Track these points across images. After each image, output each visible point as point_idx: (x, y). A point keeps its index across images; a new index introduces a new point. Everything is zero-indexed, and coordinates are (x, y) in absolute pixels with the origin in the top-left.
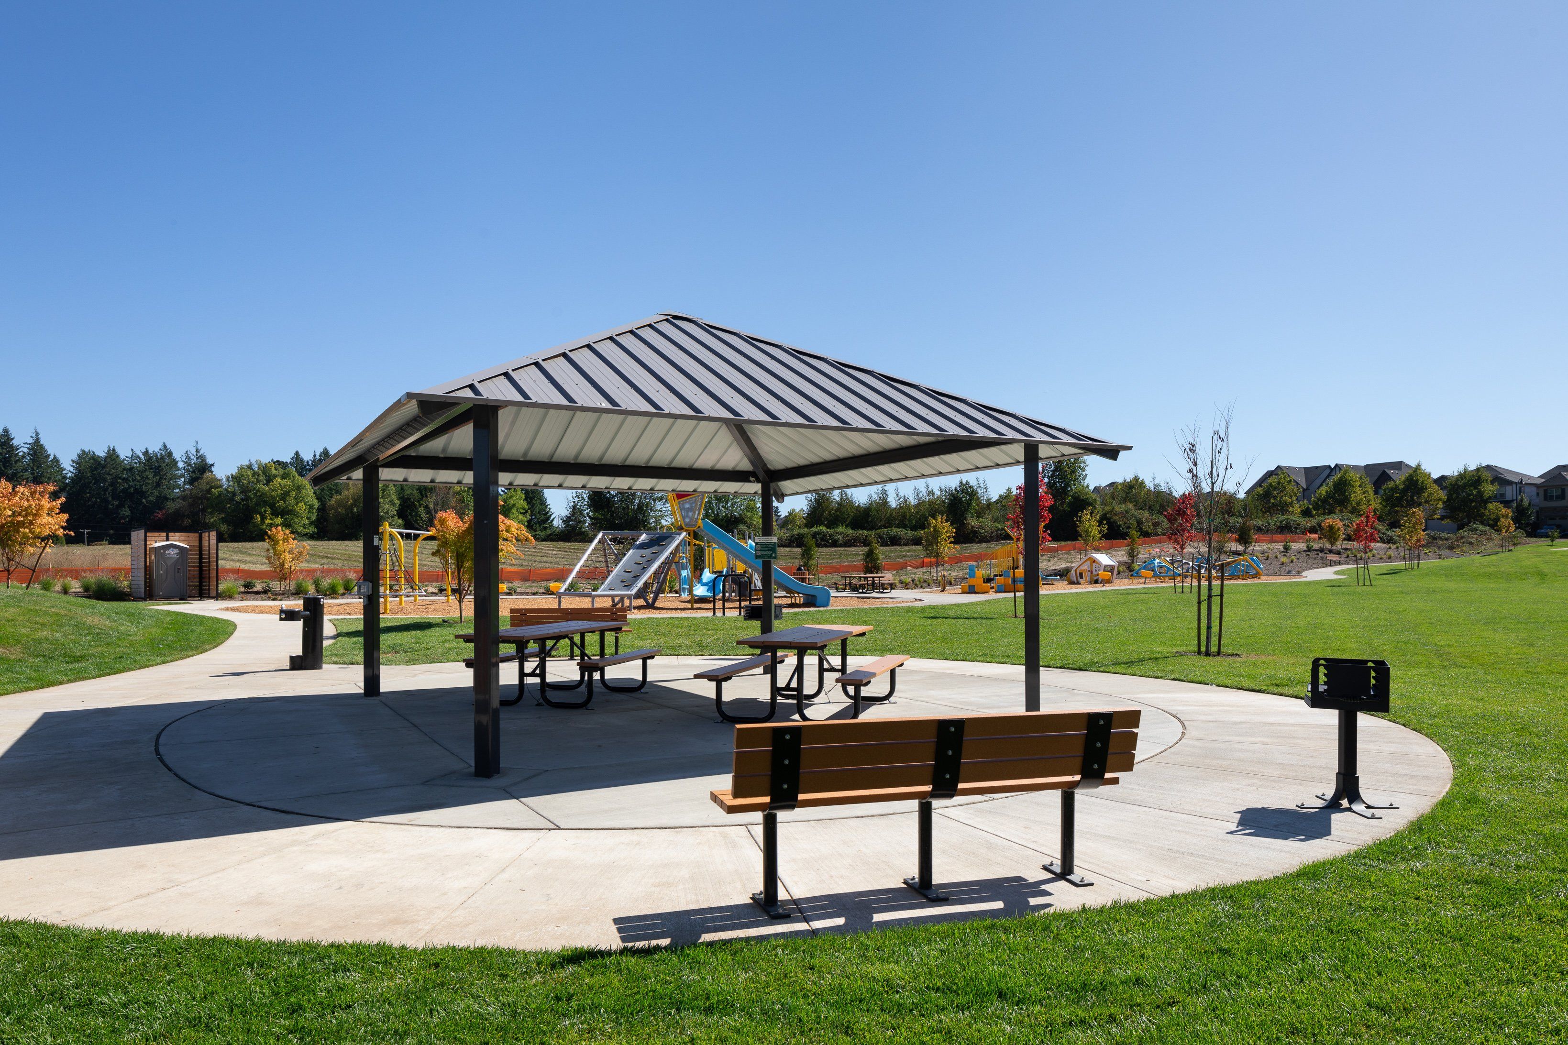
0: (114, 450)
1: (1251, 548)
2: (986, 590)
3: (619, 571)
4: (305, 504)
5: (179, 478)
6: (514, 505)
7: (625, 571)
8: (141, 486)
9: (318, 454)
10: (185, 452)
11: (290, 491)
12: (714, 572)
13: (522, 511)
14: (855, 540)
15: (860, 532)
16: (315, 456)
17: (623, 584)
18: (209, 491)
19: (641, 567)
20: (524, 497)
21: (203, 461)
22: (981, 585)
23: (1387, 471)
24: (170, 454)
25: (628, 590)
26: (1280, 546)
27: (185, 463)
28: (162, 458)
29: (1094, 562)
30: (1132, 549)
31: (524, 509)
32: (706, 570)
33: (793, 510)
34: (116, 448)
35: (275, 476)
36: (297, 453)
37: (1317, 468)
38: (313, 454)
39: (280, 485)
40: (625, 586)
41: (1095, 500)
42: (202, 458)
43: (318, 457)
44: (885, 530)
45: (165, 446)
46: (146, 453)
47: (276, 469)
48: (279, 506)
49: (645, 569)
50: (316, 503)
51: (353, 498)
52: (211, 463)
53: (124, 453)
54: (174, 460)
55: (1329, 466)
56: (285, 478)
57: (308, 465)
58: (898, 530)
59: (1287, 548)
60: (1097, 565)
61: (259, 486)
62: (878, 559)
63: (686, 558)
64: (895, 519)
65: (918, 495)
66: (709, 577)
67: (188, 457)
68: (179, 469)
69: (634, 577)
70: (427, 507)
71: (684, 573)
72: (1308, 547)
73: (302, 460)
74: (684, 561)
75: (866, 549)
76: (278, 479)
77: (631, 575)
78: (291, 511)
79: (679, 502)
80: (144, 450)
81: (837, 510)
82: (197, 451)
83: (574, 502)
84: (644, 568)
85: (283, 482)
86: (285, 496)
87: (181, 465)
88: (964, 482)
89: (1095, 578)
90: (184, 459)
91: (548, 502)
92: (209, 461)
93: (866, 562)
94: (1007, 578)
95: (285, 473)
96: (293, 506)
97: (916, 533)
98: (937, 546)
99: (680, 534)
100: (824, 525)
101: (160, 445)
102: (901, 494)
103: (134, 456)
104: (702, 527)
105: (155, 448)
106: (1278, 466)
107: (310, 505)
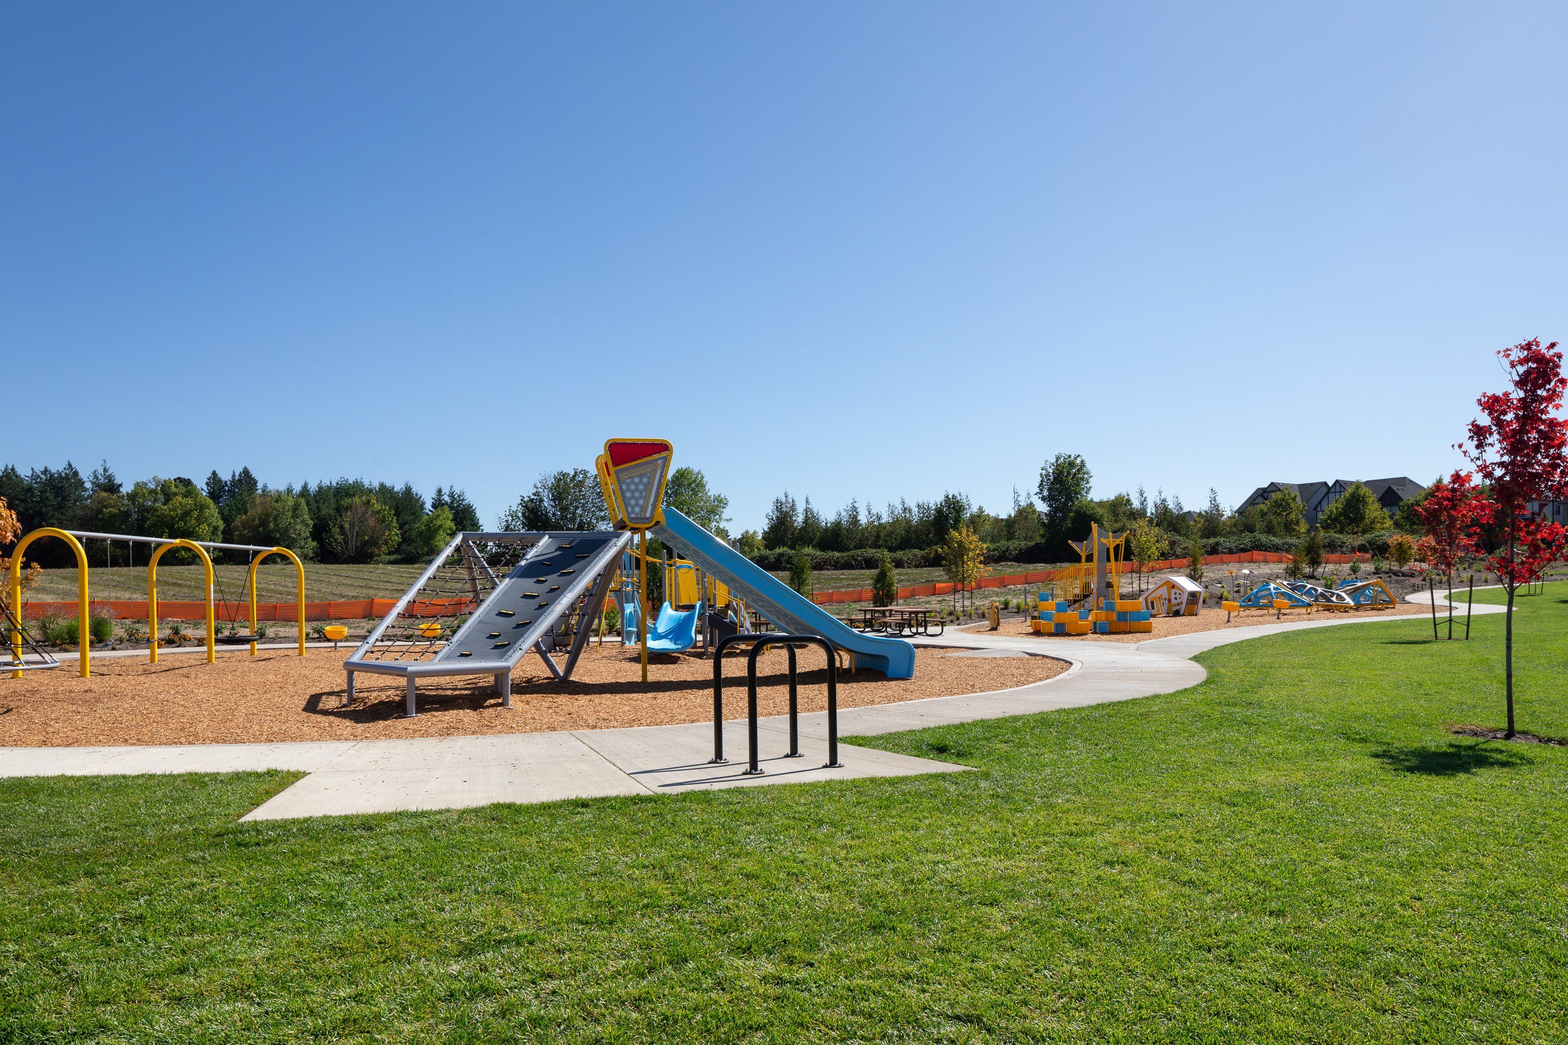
0: (13, 469)
1: (1320, 570)
2: (1083, 631)
3: (487, 613)
4: (208, 525)
5: (87, 499)
6: (441, 526)
7: (500, 614)
8: (41, 507)
9: (237, 474)
10: (92, 471)
11: (191, 511)
12: (678, 608)
13: (449, 532)
14: (825, 562)
15: (830, 554)
16: (234, 476)
17: (493, 642)
18: (100, 511)
19: (534, 603)
20: (451, 516)
21: (110, 481)
22: (1076, 623)
23: (1394, 488)
24: (76, 474)
25: (501, 657)
26: (1346, 567)
27: (93, 483)
28: (67, 477)
29: (1173, 587)
30: (1195, 570)
31: (451, 529)
32: (666, 604)
33: (747, 532)
34: (15, 467)
35: (175, 494)
36: (214, 473)
37: (1312, 484)
38: (231, 473)
39: (180, 504)
40: (497, 647)
41: (1102, 516)
42: (110, 478)
43: (237, 477)
44: (859, 552)
45: (70, 465)
46: (46, 471)
47: (176, 487)
48: (179, 528)
49: (543, 608)
50: (221, 525)
51: (260, 518)
52: (119, 483)
53: (24, 472)
54: (80, 480)
55: (1325, 484)
56: (186, 496)
57: (226, 485)
58: (874, 551)
59: (1354, 570)
60: (1178, 592)
61: (158, 505)
62: (892, 584)
63: (633, 584)
64: (867, 539)
65: (892, 513)
66: (671, 618)
67: (96, 477)
68: (86, 490)
69: (519, 626)
70: (342, 527)
71: (629, 608)
72: (1376, 568)
73: (220, 481)
74: (629, 588)
75: (875, 572)
76: (180, 498)
77: (513, 621)
78: (192, 532)
79: (617, 473)
80: (43, 469)
81: (803, 529)
82: (105, 470)
83: (507, 521)
84: (541, 607)
85: (185, 501)
86: (187, 513)
87: (88, 485)
88: (950, 496)
89: (1175, 608)
90: (91, 479)
91: (481, 523)
92: (118, 481)
93: (876, 588)
94: (1110, 613)
95: (188, 491)
96: (194, 528)
97: (895, 555)
98: (963, 567)
99: (618, 536)
100: (788, 547)
101: (65, 464)
102: (874, 511)
103: (34, 476)
104: (663, 522)
105: (57, 466)
106: (1272, 483)
107: (214, 527)
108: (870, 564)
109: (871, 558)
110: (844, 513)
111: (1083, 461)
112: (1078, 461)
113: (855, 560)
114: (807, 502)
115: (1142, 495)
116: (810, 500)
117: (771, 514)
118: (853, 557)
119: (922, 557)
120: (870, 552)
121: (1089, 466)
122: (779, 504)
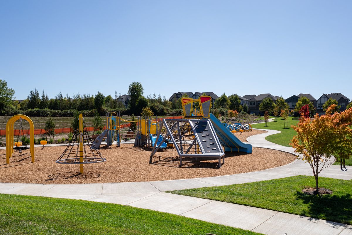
17: (210, 148)
25: (220, 152)
40: (213, 150)
108: (72, 115)
109: (73, 113)
110: (58, 97)
111: (141, 85)
112: (139, 84)
113: (67, 113)
114: (43, 92)
115: (154, 95)
116: (44, 92)
117: (29, 96)
118: (66, 112)
119: (90, 112)
120: (72, 111)
121: (142, 86)
122: (32, 93)
